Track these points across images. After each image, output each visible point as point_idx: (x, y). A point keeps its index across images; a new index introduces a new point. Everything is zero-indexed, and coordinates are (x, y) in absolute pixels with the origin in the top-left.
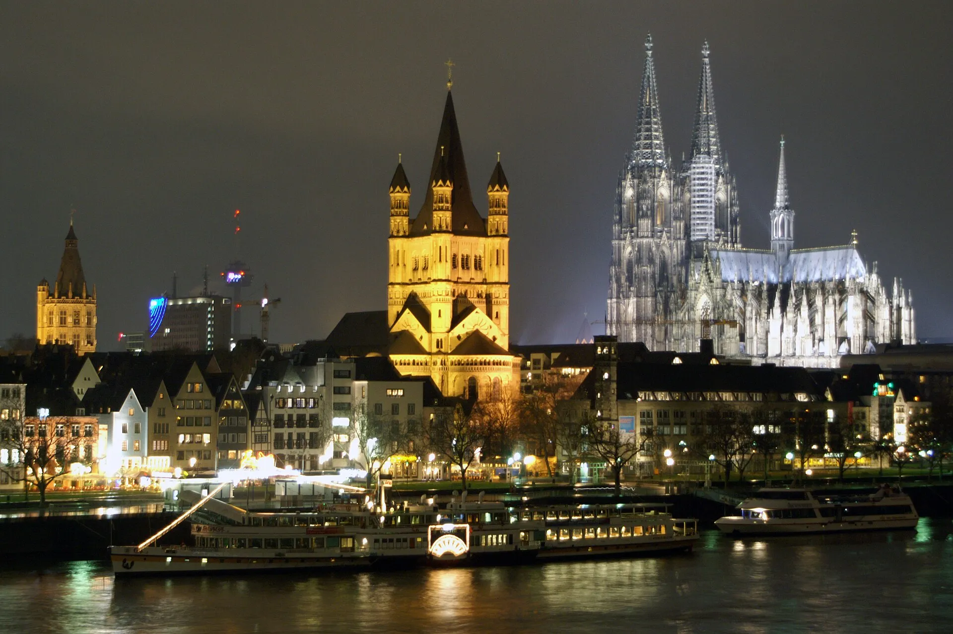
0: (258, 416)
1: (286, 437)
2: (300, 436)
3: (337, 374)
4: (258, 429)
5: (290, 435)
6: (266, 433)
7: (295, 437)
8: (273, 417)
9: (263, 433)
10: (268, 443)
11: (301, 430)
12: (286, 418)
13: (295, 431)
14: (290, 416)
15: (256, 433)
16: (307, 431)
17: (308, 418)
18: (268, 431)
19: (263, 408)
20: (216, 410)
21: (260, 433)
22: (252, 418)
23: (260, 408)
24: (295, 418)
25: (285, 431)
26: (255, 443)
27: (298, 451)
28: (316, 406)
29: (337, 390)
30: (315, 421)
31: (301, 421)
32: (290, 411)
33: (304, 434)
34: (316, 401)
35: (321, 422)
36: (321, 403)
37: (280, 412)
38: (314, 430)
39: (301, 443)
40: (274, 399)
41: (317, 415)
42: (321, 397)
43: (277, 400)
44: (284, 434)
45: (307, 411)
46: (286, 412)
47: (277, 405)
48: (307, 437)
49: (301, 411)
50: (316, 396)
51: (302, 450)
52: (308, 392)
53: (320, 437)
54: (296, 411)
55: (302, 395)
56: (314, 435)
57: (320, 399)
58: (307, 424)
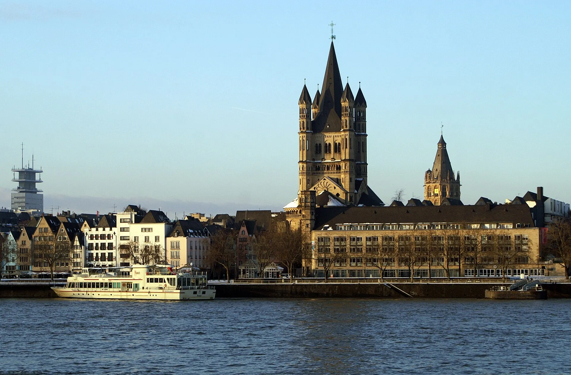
1: (95, 255)
2: (103, 255)
3: (122, 221)
4: (75, 251)
5: (97, 254)
6: (79, 253)
7: (100, 255)
8: (87, 245)
9: (77, 253)
11: (103, 251)
12: (95, 245)
13: (100, 252)
14: (97, 244)
16: (107, 252)
17: (107, 245)
20: (54, 241)
22: (72, 245)
23: (76, 240)
24: (100, 245)
25: (94, 252)
27: (101, 262)
28: (111, 238)
29: (122, 230)
30: (111, 246)
31: (103, 246)
32: (97, 241)
33: (105, 254)
34: (111, 235)
35: (114, 247)
36: (114, 236)
37: (91, 242)
38: (110, 251)
39: (103, 258)
40: (88, 235)
41: (112, 243)
42: (114, 233)
43: (90, 236)
44: (94, 254)
45: (107, 241)
46: (94, 242)
47: (90, 239)
48: (107, 255)
49: (103, 241)
50: (111, 233)
51: (104, 262)
52: (107, 231)
53: (114, 255)
54: (100, 241)
55: (104, 233)
56: (111, 255)
57: (114, 235)
58: (106, 248)
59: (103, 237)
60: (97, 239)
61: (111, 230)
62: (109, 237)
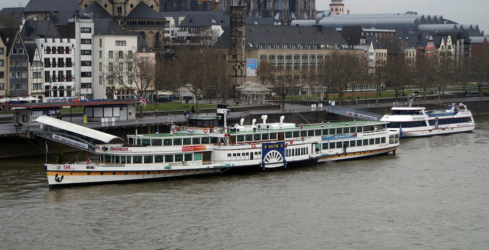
0: (35, 59)
1: (51, 74)
2: (61, 73)
3: (82, 30)
4: (35, 68)
5: (54, 72)
6: (40, 71)
7: (57, 74)
8: (43, 61)
9: (38, 71)
10: (41, 78)
11: (61, 69)
12: (51, 61)
13: (57, 69)
14: (54, 59)
15: (34, 71)
16: (65, 69)
17: (65, 61)
18: (41, 70)
19: (38, 54)
20: (7, 55)
21: (36, 71)
22: (31, 60)
23: (36, 54)
24: (57, 61)
25: (51, 69)
26: (33, 78)
27: (59, 83)
28: (70, 52)
29: (83, 41)
30: (69, 63)
31: (61, 63)
32: (54, 56)
33: (62, 72)
34: (70, 48)
35: (73, 63)
36: (73, 50)
37: (48, 56)
38: (69, 69)
39: (61, 78)
40: (43, 48)
41: (70, 59)
42: (73, 46)
43: (46, 48)
44: (50, 72)
45: (65, 56)
46: (51, 56)
47: (46, 52)
48: (65, 74)
49: (61, 56)
50: (70, 45)
51: (62, 83)
52: (65, 43)
53: (73, 73)
54: (57, 56)
55: (61, 45)
56: (69, 72)
57: (72, 48)
58: (64, 64)
59: (61, 50)
60: (54, 53)
61: (69, 41)
62: (68, 50)
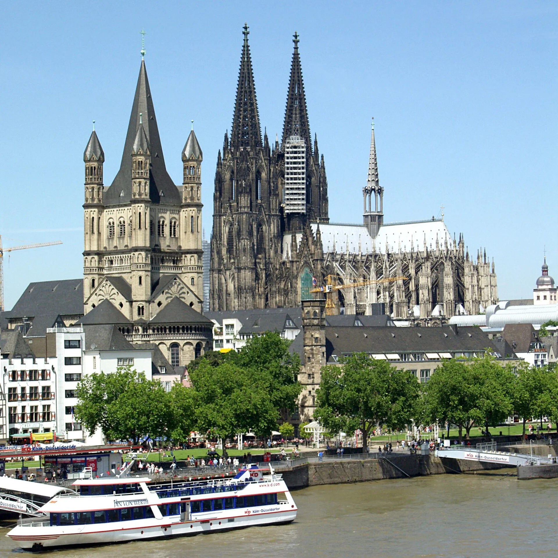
1: (19, 411)
2: (34, 409)
3: (67, 344)
5: (24, 408)
6: (1, 407)
7: (28, 410)
8: (6, 392)
10: (3, 417)
11: (34, 403)
12: (19, 391)
13: (28, 404)
14: (23, 389)
16: (40, 404)
17: (40, 390)
18: (3, 405)
24: (28, 391)
25: (18, 404)
27: (31, 424)
28: (48, 377)
29: (69, 361)
30: (47, 393)
31: (34, 394)
32: (23, 384)
33: (37, 407)
34: (48, 372)
35: (53, 394)
36: (52, 374)
37: (13, 385)
38: (46, 402)
39: (33, 417)
40: (7, 372)
41: (48, 388)
42: (53, 369)
43: (11, 373)
44: (18, 408)
45: (40, 384)
46: (18, 385)
47: (11, 379)
48: (40, 410)
49: (34, 384)
50: (48, 367)
51: (35, 424)
52: (40, 364)
53: (52, 409)
54: (28, 384)
55: (34, 367)
56: (46, 408)
57: (51, 371)
58: (39, 396)
59: (33, 375)
60: (23, 379)
61: (46, 362)
62: (44, 375)
